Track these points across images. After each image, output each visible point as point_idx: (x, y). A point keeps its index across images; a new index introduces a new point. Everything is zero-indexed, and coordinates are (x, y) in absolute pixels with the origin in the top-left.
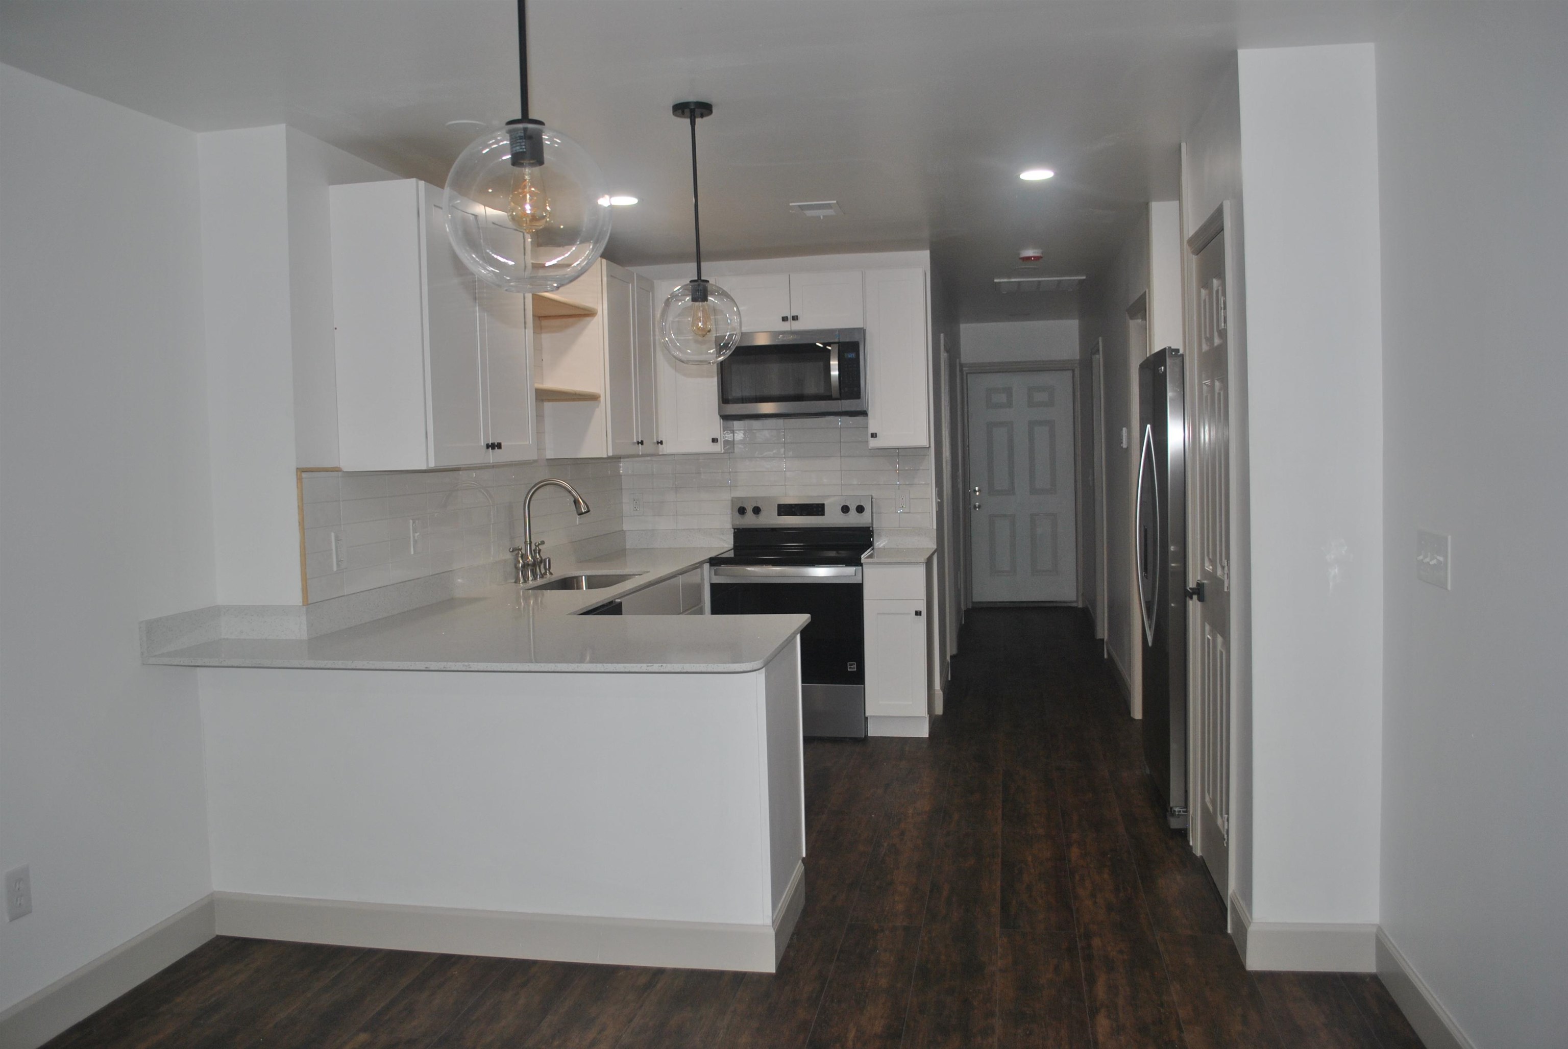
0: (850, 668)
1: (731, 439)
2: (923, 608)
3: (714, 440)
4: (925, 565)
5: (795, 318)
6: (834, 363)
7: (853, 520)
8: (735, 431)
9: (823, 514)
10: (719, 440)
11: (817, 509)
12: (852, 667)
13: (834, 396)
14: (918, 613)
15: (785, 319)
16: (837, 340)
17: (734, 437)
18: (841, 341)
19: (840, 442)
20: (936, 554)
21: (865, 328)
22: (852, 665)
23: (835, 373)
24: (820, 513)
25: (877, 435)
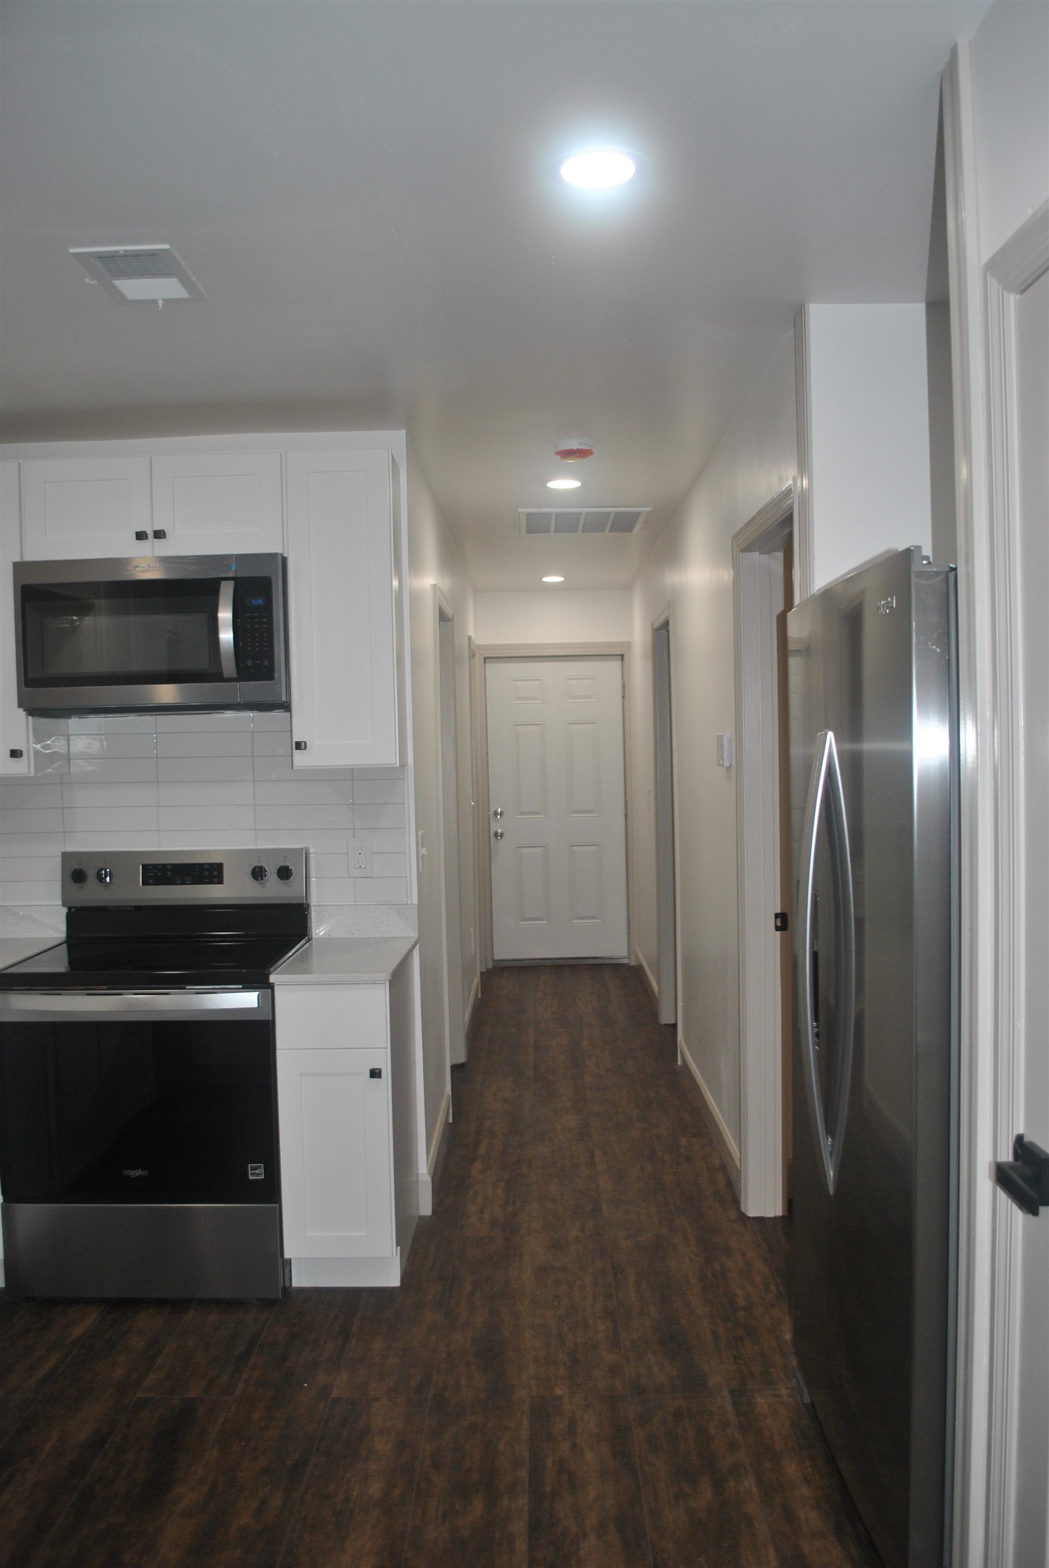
0: (252, 1174)
1: (63, 751)
2: (384, 1062)
3: (15, 754)
4: (387, 984)
5: (159, 535)
6: (225, 615)
7: (272, 891)
8: (71, 737)
9: (221, 882)
10: (25, 753)
11: (210, 873)
12: (257, 1172)
13: (226, 675)
14: (375, 1074)
15: (141, 536)
16: (231, 575)
17: (69, 747)
18: (239, 575)
19: (253, 756)
20: (418, 946)
21: (285, 555)
22: (256, 1168)
23: (226, 636)
24: (216, 880)
25: (308, 745)
